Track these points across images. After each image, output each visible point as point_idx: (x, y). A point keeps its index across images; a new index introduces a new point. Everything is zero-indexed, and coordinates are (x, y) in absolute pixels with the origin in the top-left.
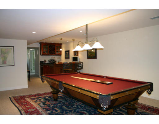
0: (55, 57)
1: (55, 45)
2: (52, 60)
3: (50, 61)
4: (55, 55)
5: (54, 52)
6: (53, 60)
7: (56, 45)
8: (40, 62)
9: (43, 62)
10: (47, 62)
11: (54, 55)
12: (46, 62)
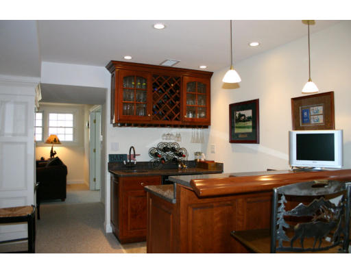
0: (178, 136)
1: (179, 79)
2: (165, 149)
3: (156, 155)
4: (182, 126)
5: (177, 110)
6: (173, 150)
7: (187, 79)
8: (111, 156)
9: (123, 157)
10: (143, 157)
11: (175, 126)
12: (138, 159)
